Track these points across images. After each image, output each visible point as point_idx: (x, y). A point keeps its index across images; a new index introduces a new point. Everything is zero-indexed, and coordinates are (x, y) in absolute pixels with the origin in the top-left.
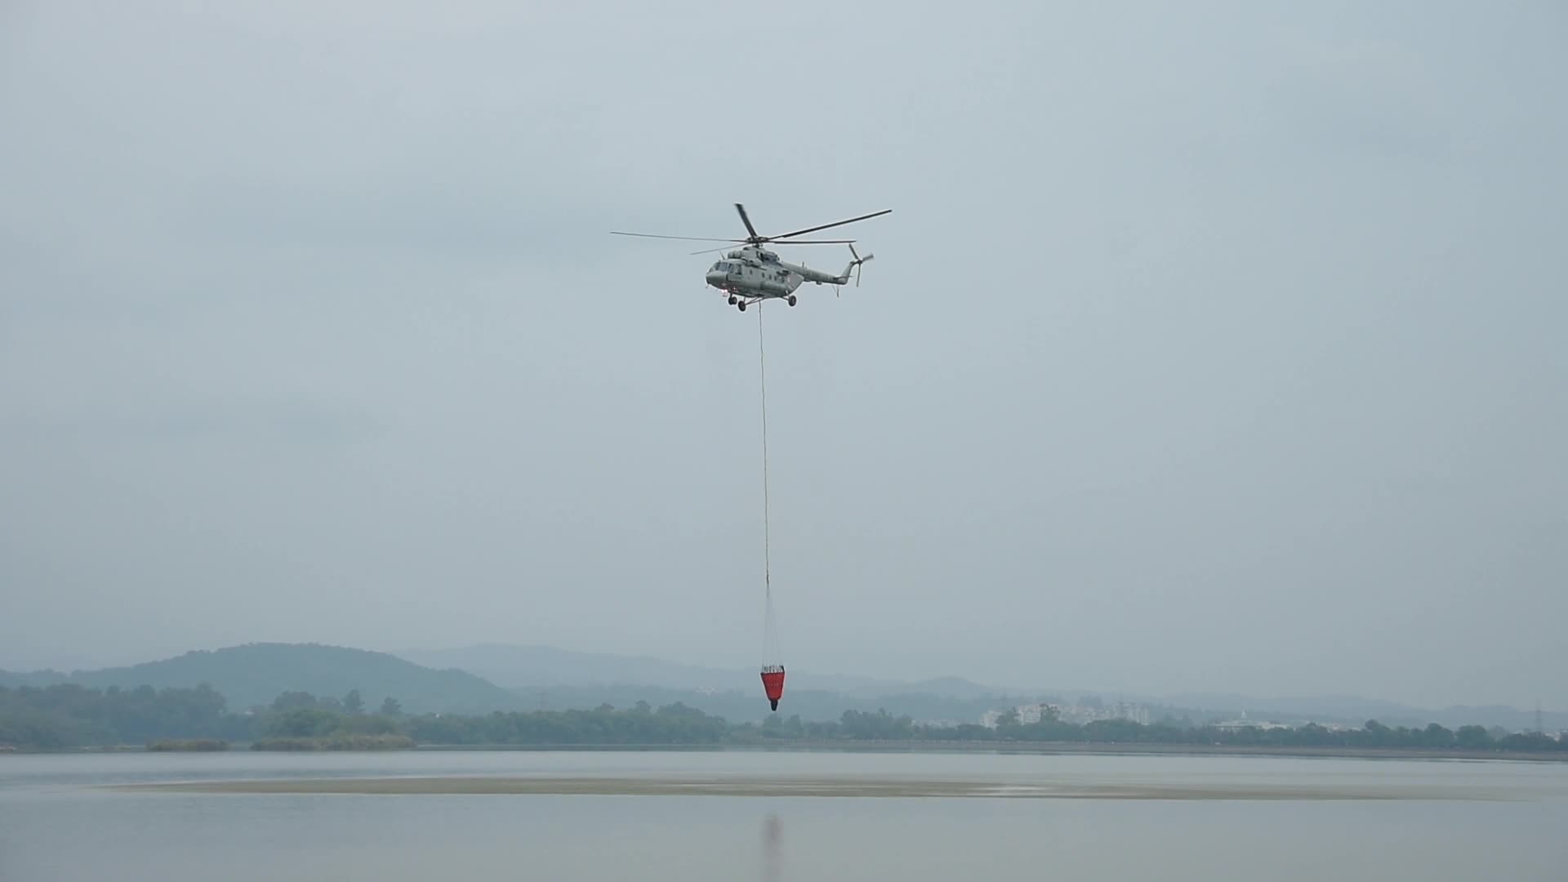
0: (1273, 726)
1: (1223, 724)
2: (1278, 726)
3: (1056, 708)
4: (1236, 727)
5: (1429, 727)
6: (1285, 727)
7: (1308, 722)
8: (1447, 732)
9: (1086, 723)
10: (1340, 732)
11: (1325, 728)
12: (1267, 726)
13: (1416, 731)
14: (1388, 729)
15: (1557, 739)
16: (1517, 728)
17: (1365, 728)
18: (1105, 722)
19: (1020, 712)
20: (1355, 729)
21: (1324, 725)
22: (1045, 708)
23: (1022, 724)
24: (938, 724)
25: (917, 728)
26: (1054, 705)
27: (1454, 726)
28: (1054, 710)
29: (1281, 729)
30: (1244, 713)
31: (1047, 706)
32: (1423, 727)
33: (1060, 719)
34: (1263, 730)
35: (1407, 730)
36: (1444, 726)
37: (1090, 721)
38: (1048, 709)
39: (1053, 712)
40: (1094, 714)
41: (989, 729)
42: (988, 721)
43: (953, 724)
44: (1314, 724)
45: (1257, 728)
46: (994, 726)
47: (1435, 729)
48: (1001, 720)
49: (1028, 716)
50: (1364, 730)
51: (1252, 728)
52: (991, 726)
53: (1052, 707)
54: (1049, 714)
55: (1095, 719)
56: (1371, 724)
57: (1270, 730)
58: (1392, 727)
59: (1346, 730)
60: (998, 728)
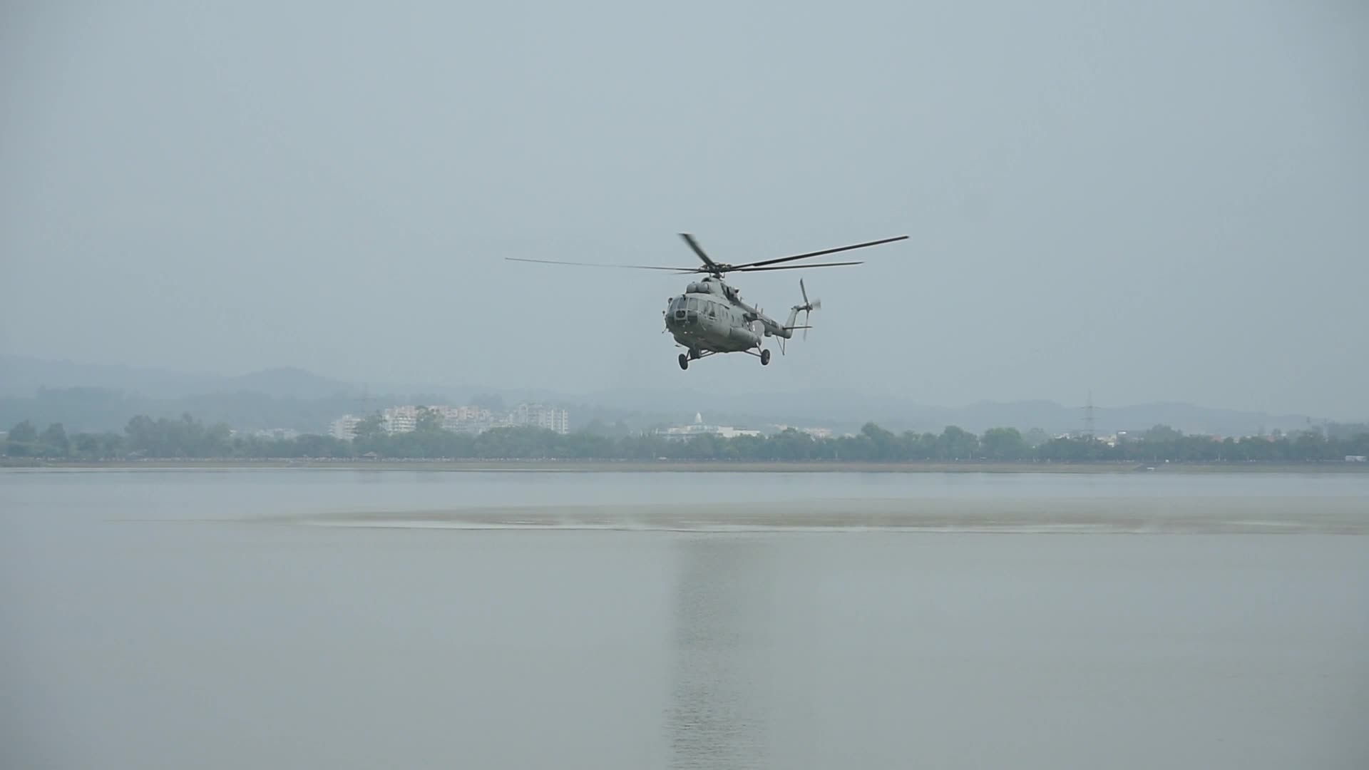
0: (738, 433)
1: (672, 430)
2: (745, 433)
3: (438, 411)
4: (687, 435)
5: (946, 432)
6: (754, 434)
7: (785, 428)
8: (971, 437)
9: (480, 431)
10: (829, 441)
11: (809, 435)
12: (728, 433)
13: (929, 437)
14: (892, 435)
15: (1112, 444)
16: (1062, 431)
17: (862, 434)
18: (507, 430)
19: (387, 417)
20: (847, 435)
21: (807, 430)
22: (424, 411)
23: (390, 435)
24: (266, 434)
25: (238, 443)
26: (433, 407)
27: (977, 428)
28: (435, 413)
29: (749, 437)
30: (699, 416)
31: (427, 409)
32: (938, 431)
33: (444, 427)
34: (725, 438)
35: (917, 437)
36: (966, 428)
37: (485, 430)
38: (428, 413)
39: (434, 416)
40: (492, 419)
41: (343, 441)
42: (342, 429)
43: (291, 434)
44: (794, 430)
45: (716, 436)
46: (351, 437)
47: (953, 434)
48: (360, 428)
49: (400, 422)
50: (859, 438)
51: (709, 436)
52: (346, 438)
53: (433, 410)
54: (427, 421)
55: (492, 426)
56: (869, 429)
57: (733, 439)
58: (897, 432)
59: (835, 437)
60: (355, 440)
